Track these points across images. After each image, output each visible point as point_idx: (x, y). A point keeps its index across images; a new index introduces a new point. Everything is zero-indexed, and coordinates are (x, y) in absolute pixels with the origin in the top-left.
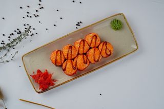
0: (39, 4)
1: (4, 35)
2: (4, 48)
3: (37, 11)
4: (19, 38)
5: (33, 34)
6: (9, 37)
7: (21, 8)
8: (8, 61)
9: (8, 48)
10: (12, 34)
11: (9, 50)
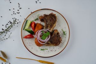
0: (19, 7)
1: (3, 25)
2: (4, 32)
3: (18, 10)
4: (11, 26)
5: (18, 23)
6: (6, 26)
7: (10, 10)
8: (7, 39)
9: (6, 32)
10: (7, 24)
11: (6, 33)
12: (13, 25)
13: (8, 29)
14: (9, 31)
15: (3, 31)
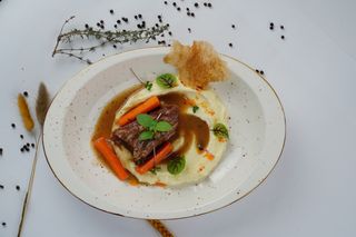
12: (143, 35)
13: (118, 34)
14: (118, 45)
15: (96, 28)
